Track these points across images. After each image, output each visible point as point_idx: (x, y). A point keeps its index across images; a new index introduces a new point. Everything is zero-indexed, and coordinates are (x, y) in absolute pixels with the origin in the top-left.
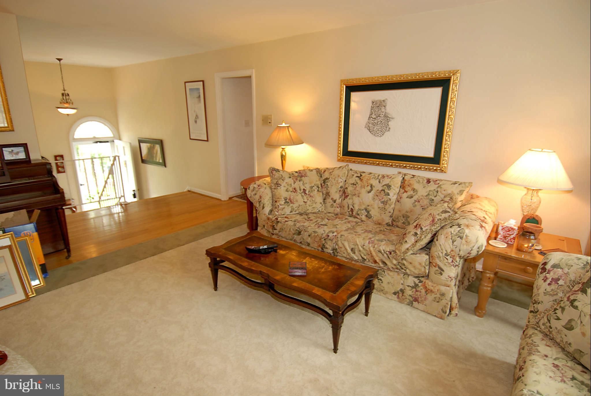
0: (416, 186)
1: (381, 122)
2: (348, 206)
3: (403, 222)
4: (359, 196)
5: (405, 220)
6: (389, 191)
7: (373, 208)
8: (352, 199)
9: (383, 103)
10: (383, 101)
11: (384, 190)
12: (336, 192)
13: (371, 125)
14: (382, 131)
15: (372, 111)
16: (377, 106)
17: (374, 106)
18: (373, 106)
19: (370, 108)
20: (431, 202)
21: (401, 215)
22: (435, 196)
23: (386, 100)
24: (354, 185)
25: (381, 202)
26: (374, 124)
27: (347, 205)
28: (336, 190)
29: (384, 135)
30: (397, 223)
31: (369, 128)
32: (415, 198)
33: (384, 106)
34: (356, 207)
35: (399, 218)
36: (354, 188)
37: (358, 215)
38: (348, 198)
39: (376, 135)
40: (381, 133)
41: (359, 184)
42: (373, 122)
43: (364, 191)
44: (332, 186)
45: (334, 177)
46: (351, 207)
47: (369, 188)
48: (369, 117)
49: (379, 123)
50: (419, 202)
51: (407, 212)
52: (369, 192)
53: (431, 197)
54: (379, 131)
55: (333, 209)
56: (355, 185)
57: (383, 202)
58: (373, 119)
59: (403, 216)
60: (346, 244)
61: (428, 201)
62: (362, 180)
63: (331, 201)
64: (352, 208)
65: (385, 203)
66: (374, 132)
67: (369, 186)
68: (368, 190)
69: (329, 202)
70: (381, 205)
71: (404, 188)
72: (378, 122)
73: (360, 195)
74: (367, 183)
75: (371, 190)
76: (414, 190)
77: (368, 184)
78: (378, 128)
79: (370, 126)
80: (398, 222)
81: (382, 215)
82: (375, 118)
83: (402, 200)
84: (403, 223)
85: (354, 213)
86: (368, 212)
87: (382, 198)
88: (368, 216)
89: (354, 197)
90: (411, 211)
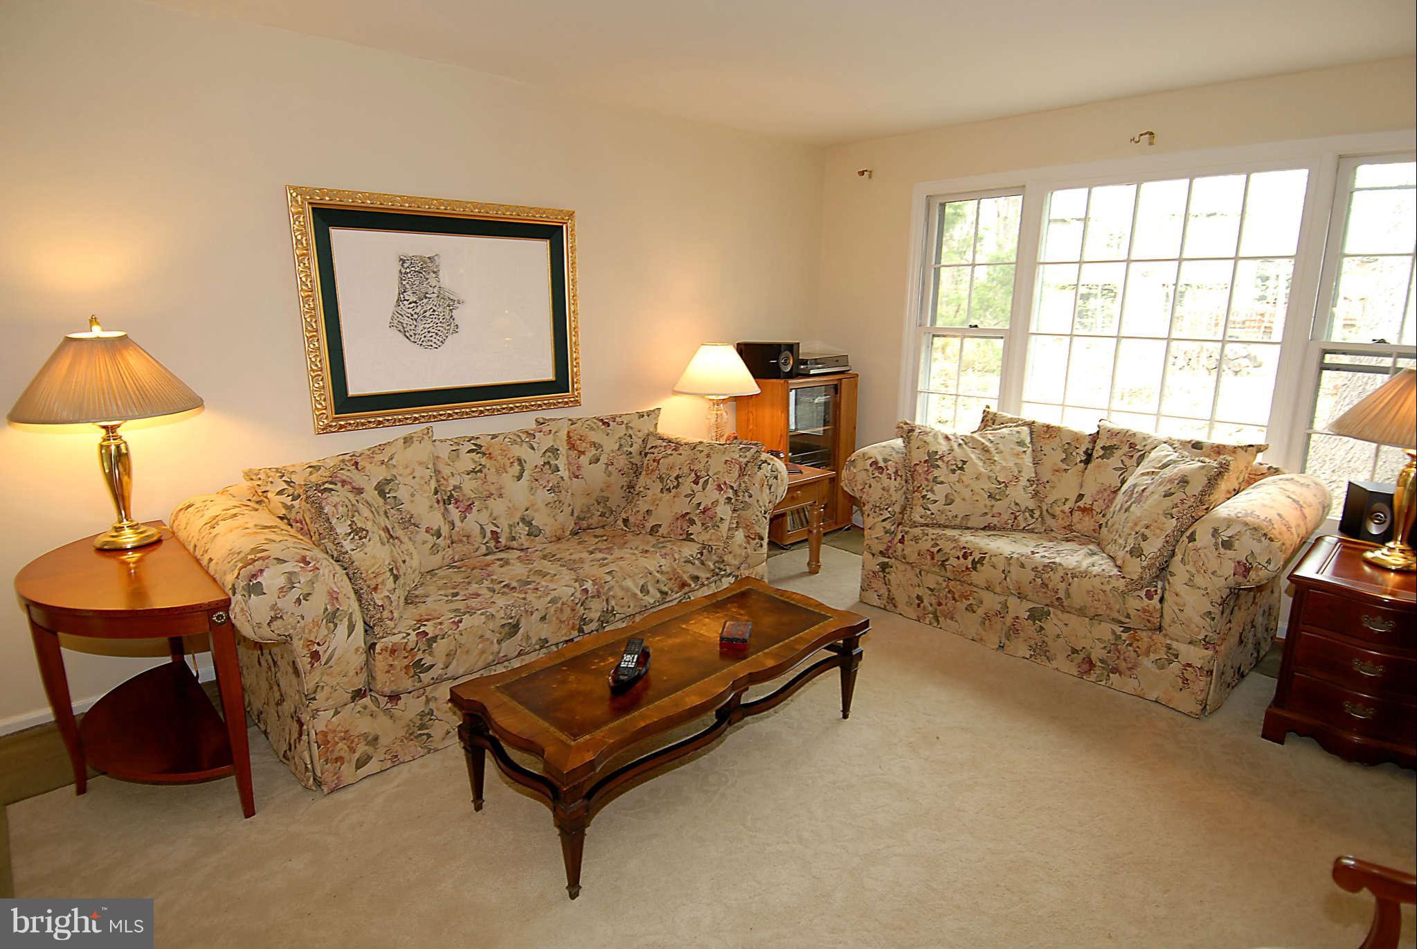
0: (594, 437)
1: (434, 311)
2: (482, 528)
3: (599, 513)
4: (501, 496)
5: (603, 508)
6: (556, 462)
7: (536, 511)
8: (487, 508)
9: (430, 265)
10: (429, 258)
11: (549, 463)
12: (431, 507)
13: (406, 320)
14: (440, 333)
15: (404, 283)
16: (415, 271)
17: (408, 270)
18: (403, 271)
19: (397, 275)
20: (631, 458)
21: (592, 501)
22: (631, 446)
23: (436, 258)
24: (476, 472)
25: (548, 490)
26: (416, 316)
27: (479, 527)
28: (429, 504)
29: (446, 343)
30: (590, 520)
31: (404, 327)
32: (603, 459)
33: (434, 272)
34: (504, 523)
35: (592, 508)
36: (480, 482)
37: (514, 539)
38: (475, 509)
39: (424, 344)
40: (438, 338)
41: (488, 466)
42: (410, 311)
43: (507, 479)
44: (413, 495)
45: (409, 471)
46: (489, 528)
47: (517, 467)
48: (399, 300)
49: (427, 314)
50: (612, 464)
51: (602, 491)
52: (519, 478)
53: (626, 449)
54: (431, 334)
55: (439, 557)
56: (480, 471)
57: (551, 490)
58: (410, 303)
59: (597, 501)
60: (629, 583)
61: (624, 456)
62: (490, 454)
63: (428, 537)
64: (495, 529)
65: (557, 490)
66: (417, 336)
67: (516, 464)
68: (517, 474)
69: (425, 542)
70: (551, 497)
71: (574, 447)
72: (425, 312)
73: (503, 491)
74: (509, 459)
75: (523, 471)
76: (594, 444)
77: (511, 460)
78: (427, 326)
79: (405, 322)
80: (591, 517)
81: (556, 517)
82: (415, 302)
83: (583, 472)
84: (600, 516)
85: (503, 540)
86: (529, 524)
87: (548, 481)
88: (534, 533)
89: (491, 502)
90: (608, 487)
